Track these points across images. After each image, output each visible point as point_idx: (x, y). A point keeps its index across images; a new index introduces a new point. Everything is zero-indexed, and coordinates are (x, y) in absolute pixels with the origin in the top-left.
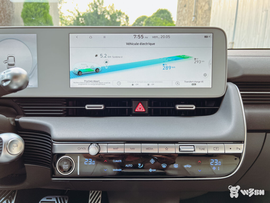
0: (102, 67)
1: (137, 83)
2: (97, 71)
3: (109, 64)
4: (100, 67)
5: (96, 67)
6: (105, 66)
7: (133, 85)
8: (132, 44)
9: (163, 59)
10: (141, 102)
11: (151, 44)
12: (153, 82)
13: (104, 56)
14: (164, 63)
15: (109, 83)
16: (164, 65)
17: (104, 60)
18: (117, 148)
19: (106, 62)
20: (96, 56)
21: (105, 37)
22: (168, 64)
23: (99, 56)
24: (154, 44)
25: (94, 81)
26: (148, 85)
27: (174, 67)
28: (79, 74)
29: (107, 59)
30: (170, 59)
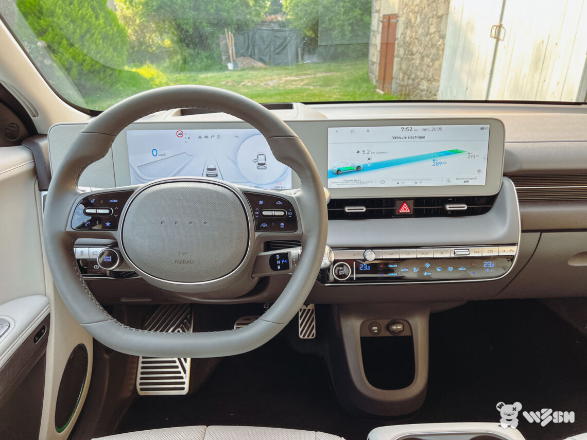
0: (364, 165)
1: (403, 181)
2: (358, 169)
3: (372, 161)
4: (362, 164)
5: (357, 164)
6: (367, 163)
7: (398, 183)
8: (400, 138)
9: (434, 153)
10: (406, 201)
11: (420, 138)
12: (421, 180)
13: (366, 152)
14: (435, 159)
15: (372, 182)
16: (434, 160)
17: (366, 156)
18: (392, 254)
19: (369, 159)
20: (358, 152)
21: (368, 131)
22: (439, 160)
23: (361, 152)
24: (424, 137)
25: (355, 181)
26: (416, 183)
27: (446, 163)
28: (338, 173)
29: (370, 155)
30: (441, 154)
